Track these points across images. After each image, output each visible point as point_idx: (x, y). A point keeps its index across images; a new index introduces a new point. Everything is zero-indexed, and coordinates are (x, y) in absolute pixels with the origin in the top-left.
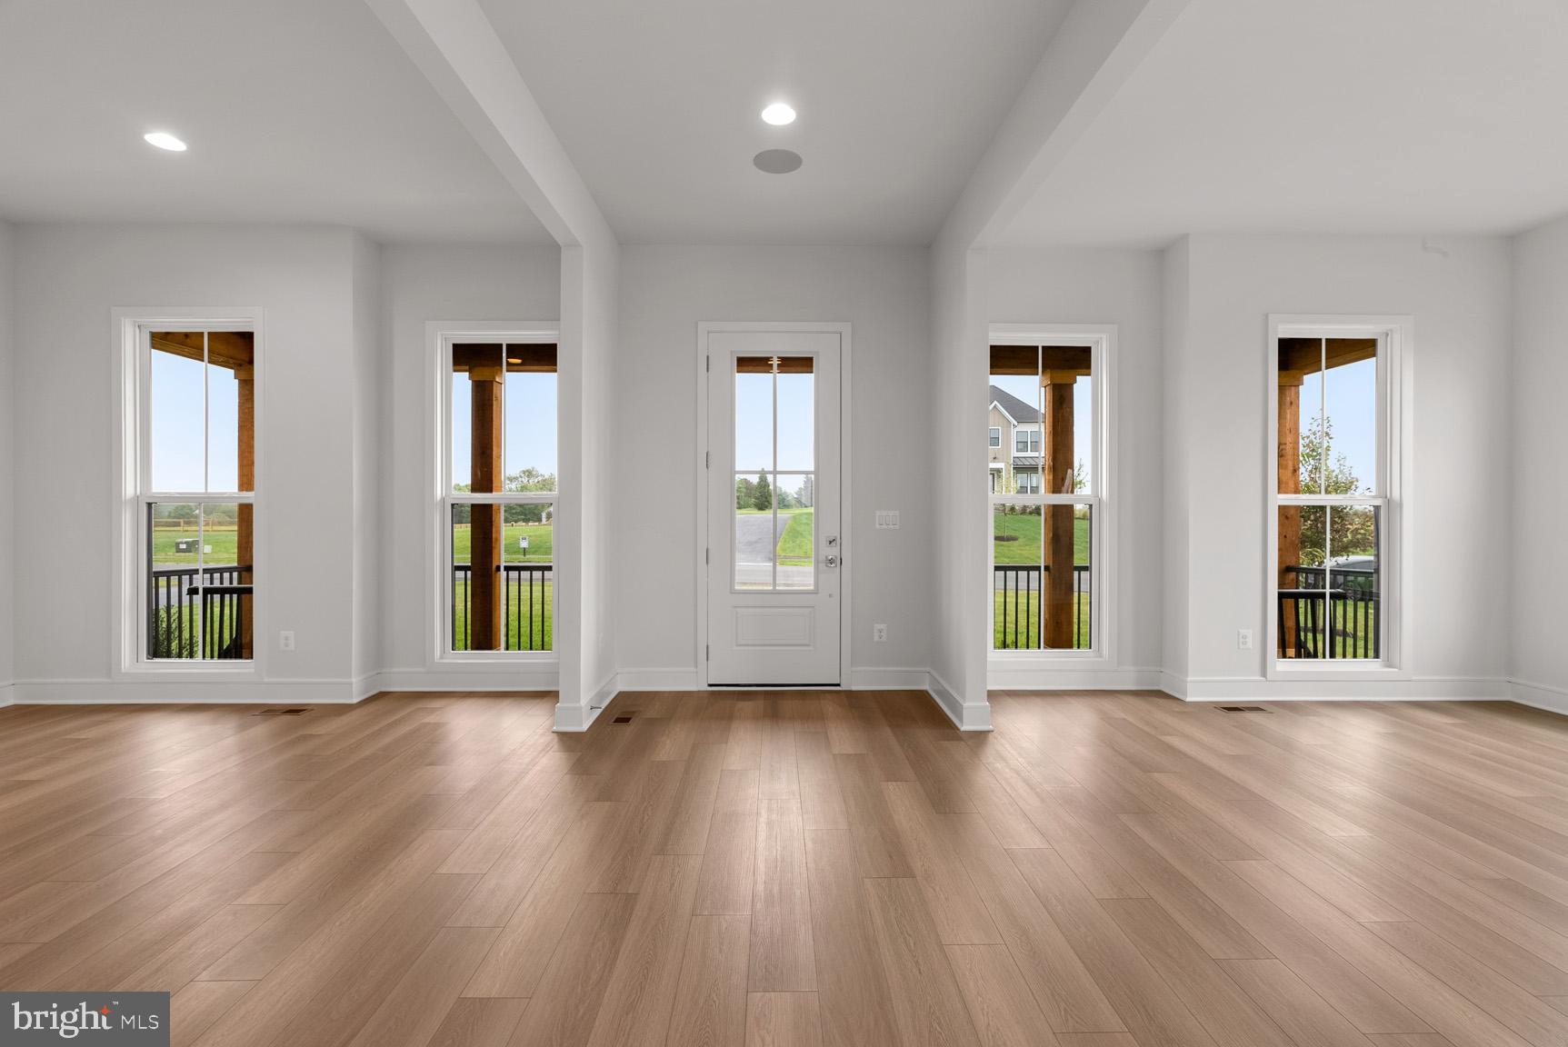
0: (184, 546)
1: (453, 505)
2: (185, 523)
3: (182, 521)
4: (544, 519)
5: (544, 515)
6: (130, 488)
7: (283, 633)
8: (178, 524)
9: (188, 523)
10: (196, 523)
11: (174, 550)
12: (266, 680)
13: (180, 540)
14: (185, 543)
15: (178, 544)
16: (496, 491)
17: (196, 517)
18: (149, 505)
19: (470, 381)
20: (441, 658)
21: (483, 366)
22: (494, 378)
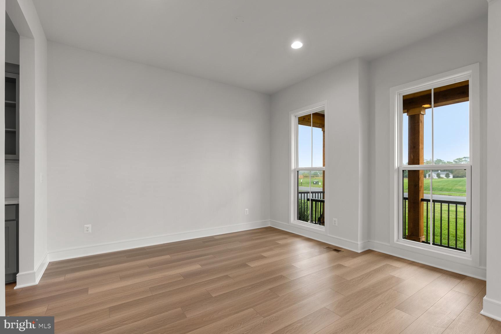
0: (315, 183)
1: (403, 171)
2: (316, 176)
3: (315, 176)
4: (427, 177)
5: (427, 175)
6: (293, 167)
7: (334, 219)
8: (314, 177)
9: (316, 177)
10: (318, 177)
11: (313, 183)
12: (328, 235)
13: (314, 181)
14: (315, 182)
15: (314, 182)
16: (421, 164)
17: (318, 175)
18: (298, 171)
19: (408, 116)
20: (397, 241)
21: (415, 108)
22: (420, 112)
